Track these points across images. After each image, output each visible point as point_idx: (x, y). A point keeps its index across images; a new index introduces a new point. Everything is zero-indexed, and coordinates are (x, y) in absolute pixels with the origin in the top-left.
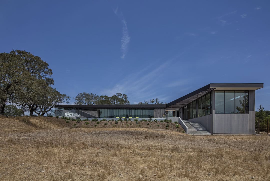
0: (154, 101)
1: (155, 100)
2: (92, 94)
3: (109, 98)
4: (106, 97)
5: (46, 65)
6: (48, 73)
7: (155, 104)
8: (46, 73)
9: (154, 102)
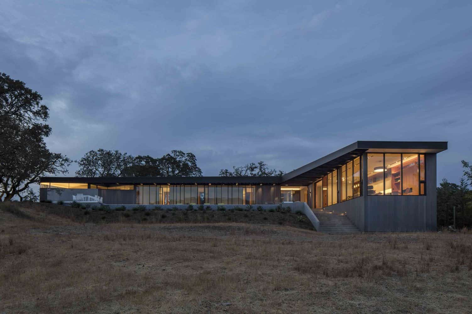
0: (256, 167)
1: (258, 165)
2: (117, 152)
3: (156, 160)
4: (148, 159)
5: (36, 97)
6: (42, 115)
7: (258, 173)
8: (37, 113)
9: (255, 169)
